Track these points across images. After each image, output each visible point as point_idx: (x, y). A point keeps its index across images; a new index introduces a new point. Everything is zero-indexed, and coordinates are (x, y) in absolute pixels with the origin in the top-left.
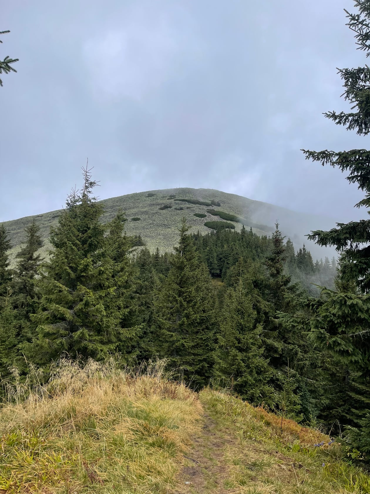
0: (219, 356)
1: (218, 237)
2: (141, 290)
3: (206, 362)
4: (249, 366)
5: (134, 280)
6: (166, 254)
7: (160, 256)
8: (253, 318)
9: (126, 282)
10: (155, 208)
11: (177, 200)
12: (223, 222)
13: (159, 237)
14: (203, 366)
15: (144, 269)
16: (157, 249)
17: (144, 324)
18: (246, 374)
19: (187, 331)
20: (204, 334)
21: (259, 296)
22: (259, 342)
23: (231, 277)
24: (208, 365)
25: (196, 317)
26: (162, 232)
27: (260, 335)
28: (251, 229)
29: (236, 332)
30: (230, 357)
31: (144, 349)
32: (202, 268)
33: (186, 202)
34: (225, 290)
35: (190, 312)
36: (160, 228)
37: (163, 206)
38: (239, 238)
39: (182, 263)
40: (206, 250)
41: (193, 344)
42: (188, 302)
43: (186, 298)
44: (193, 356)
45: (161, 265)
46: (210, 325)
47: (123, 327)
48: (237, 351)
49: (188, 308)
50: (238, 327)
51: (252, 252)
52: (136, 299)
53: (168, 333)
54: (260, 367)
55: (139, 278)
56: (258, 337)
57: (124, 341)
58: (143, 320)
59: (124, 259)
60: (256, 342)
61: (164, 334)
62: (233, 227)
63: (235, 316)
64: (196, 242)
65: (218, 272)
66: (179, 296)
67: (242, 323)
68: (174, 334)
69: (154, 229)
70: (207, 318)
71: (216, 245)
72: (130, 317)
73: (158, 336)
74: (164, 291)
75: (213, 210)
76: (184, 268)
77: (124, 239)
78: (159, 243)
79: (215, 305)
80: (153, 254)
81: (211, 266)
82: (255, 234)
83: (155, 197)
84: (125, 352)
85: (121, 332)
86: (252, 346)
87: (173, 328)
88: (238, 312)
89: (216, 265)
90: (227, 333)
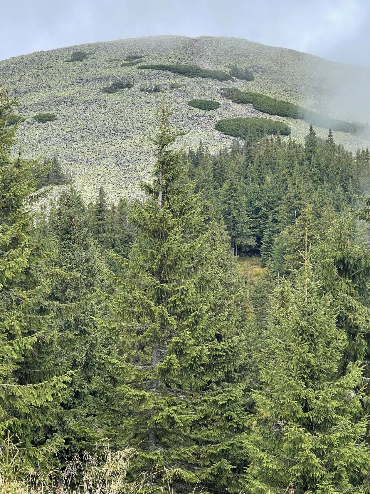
0: (257, 444)
1: (250, 157)
2: (64, 291)
3: (228, 460)
4: (333, 466)
5: (44, 268)
6: (123, 202)
7: (109, 208)
8: (337, 348)
9: (27, 272)
10: (91, 89)
11: (146, 67)
12: (262, 119)
13: (104, 161)
14: (220, 470)
15: (70, 239)
16: (101, 190)
17: (73, 372)
18: (325, 485)
19: (180, 386)
20: (222, 391)
21: (352, 295)
22: (354, 407)
23: (284, 253)
24: (233, 467)
25: (201, 351)
26: (112, 148)
27: (356, 389)
28: (330, 135)
29: (297, 383)
30: (286, 445)
31: (75, 433)
32: (214, 234)
33: (169, 72)
34: (271, 287)
35: (184, 340)
36: (107, 139)
37: (111, 83)
38: (301, 158)
39: (161, 222)
40: (221, 191)
41: (195, 417)
42: (180, 317)
43: (175, 306)
44: (196, 447)
45: (113, 230)
46: (235, 371)
47: (21, 382)
48: (301, 429)
49: (181, 330)
50: (302, 371)
51: (334, 192)
52: (53, 314)
53: (133, 392)
54: (358, 466)
55: (58, 264)
56: (353, 394)
57: (27, 416)
58: (70, 363)
59: (20, 215)
60: (347, 407)
61: (125, 394)
62: (286, 132)
63: (294, 346)
64: (196, 170)
65: (252, 242)
66: (159, 302)
67: (313, 362)
68: (147, 394)
69: (91, 142)
70: (227, 353)
71: (246, 177)
72: (40, 358)
73: (108, 400)
74: (120, 293)
75: (236, 90)
76: (167, 234)
77: (15, 166)
78: (105, 175)
79: (247, 323)
80: (91, 204)
81: (234, 229)
82: (339, 146)
83: (89, 62)
84: (29, 444)
85: (19, 393)
86: (337, 416)
87: (144, 380)
88: (300, 335)
89: (247, 227)
90: (277, 387)
